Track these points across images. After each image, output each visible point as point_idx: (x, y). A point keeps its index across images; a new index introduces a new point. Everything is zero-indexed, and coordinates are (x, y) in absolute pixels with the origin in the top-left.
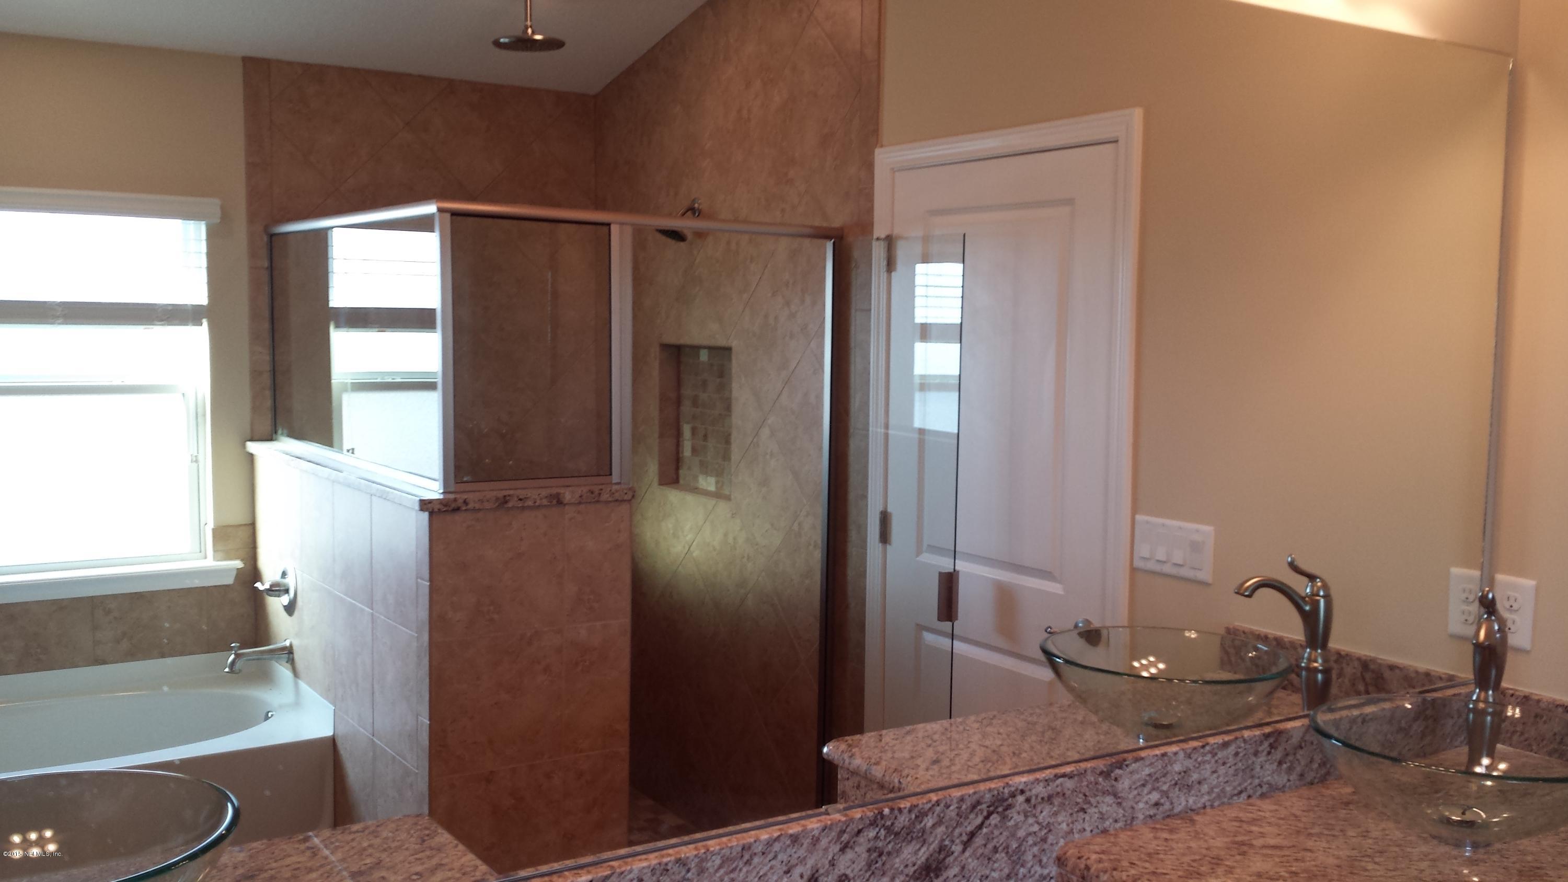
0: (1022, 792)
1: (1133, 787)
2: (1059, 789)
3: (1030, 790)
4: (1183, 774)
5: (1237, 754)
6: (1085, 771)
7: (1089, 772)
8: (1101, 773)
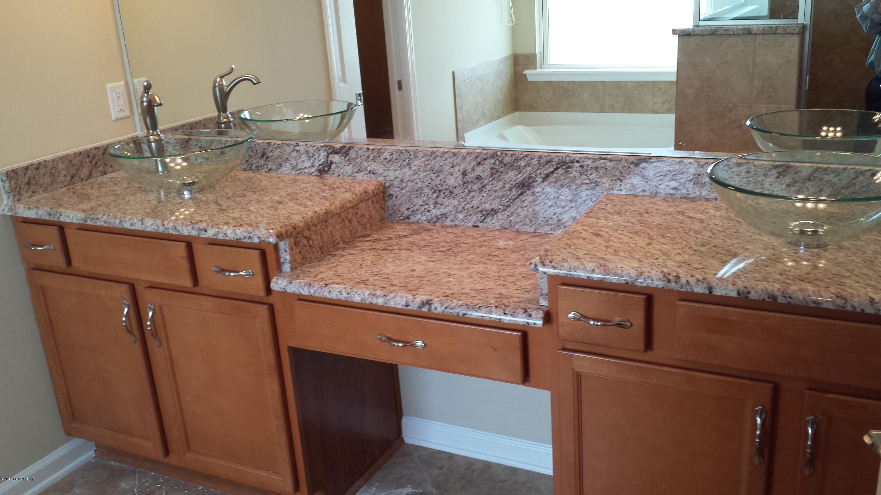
0: (578, 162)
1: (657, 175)
2: (603, 165)
3: (583, 162)
4: (697, 176)
5: (748, 172)
6: (621, 159)
7: (623, 161)
8: (632, 163)
